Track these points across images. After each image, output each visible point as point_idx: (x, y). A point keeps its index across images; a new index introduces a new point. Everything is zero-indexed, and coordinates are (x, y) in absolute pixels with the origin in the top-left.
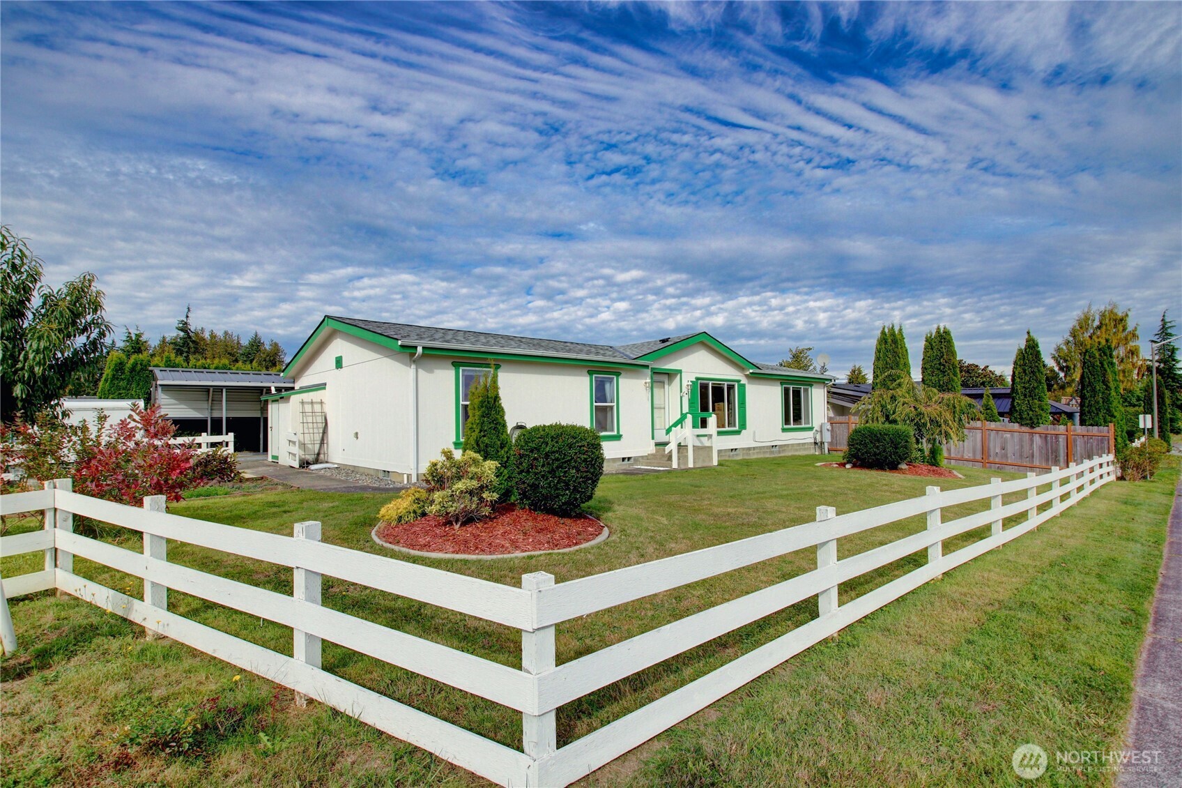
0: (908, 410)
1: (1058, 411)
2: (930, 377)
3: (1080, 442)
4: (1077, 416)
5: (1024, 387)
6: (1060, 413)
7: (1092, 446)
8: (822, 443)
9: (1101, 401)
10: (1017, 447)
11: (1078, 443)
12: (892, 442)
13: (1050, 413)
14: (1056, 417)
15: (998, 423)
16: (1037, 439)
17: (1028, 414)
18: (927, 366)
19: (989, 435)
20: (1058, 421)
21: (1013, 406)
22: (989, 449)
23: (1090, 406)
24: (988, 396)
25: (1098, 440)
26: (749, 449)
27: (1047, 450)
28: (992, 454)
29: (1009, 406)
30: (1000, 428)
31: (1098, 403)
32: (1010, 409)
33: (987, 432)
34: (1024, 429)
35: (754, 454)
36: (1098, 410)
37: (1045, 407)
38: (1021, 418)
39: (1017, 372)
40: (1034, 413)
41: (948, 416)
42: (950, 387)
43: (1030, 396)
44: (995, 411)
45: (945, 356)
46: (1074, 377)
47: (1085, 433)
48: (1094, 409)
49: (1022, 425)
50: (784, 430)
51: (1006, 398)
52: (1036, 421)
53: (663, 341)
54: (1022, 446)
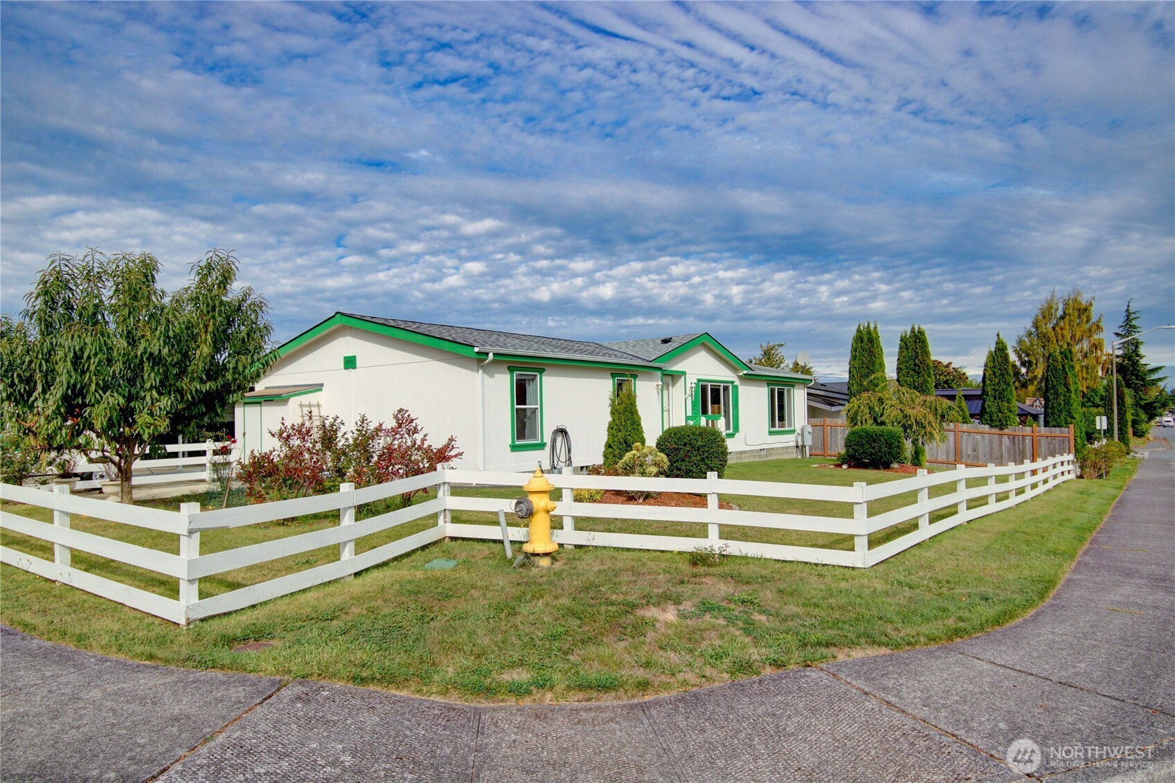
0: (895, 412)
1: (1024, 412)
2: (905, 378)
3: (1044, 442)
4: (1042, 417)
5: (994, 389)
6: (1026, 415)
7: (1055, 446)
8: (803, 446)
9: (1062, 403)
10: (988, 449)
11: (1043, 444)
12: (887, 443)
13: (1018, 415)
14: (1022, 418)
15: (970, 425)
16: (1005, 440)
17: (998, 416)
18: (902, 367)
19: (962, 437)
20: (1025, 423)
21: (983, 408)
22: (961, 451)
23: (1053, 408)
24: (960, 398)
25: (1060, 441)
26: (741, 453)
27: (1015, 451)
28: (964, 455)
29: (979, 408)
30: (972, 430)
31: (1060, 405)
32: (981, 411)
33: (960, 434)
34: (995, 430)
35: (745, 458)
36: (1060, 411)
37: (1013, 409)
38: (991, 420)
39: (987, 374)
40: (1004, 415)
41: (931, 417)
42: (925, 388)
43: (999, 398)
44: (967, 413)
45: (920, 357)
46: (1036, 373)
47: (1048, 434)
48: (1056, 411)
49: (992, 427)
50: (771, 433)
51: (977, 399)
52: (1004, 423)
53: (665, 341)
54: (992, 448)
